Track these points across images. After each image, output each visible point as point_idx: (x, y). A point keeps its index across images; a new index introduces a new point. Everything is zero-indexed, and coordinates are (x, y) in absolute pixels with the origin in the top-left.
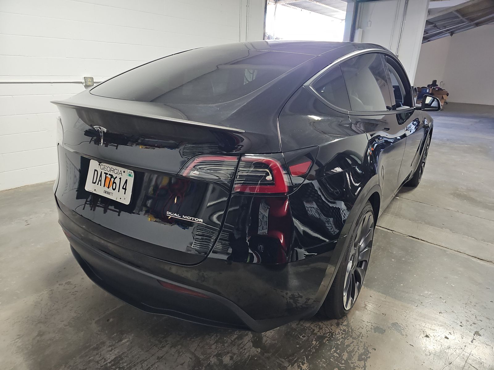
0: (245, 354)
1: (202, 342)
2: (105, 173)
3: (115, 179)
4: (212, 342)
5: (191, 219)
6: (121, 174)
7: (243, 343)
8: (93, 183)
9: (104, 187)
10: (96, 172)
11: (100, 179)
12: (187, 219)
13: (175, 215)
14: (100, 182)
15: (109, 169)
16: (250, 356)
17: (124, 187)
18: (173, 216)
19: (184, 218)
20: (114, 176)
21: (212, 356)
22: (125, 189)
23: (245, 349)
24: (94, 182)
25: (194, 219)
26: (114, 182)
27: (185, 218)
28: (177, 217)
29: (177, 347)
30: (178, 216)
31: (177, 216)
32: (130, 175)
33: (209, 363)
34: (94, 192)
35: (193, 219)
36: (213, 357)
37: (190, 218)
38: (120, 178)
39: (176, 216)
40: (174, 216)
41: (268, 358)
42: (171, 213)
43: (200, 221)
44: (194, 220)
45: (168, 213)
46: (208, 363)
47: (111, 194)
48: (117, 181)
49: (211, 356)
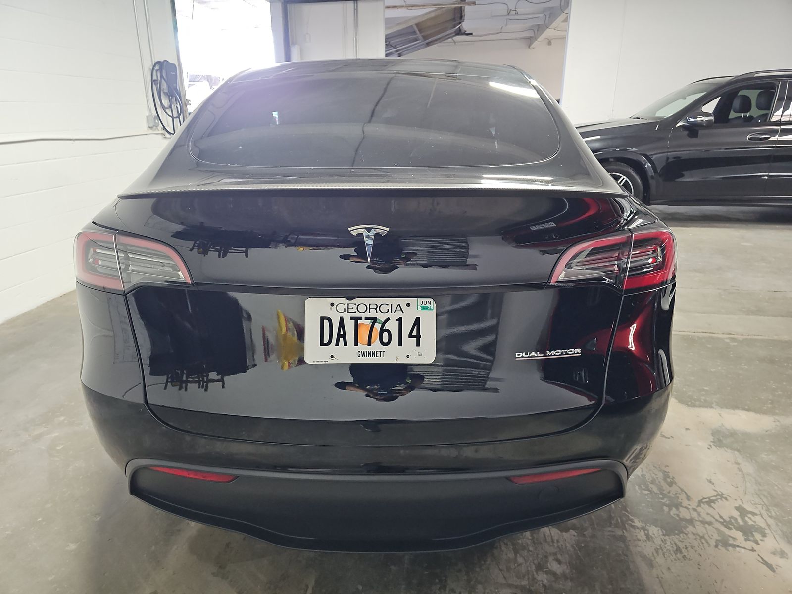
0: (566, 547)
1: (499, 563)
2: (352, 318)
3: (384, 324)
4: (511, 555)
5: (562, 354)
6: (401, 310)
7: (547, 535)
8: (322, 344)
9: (356, 344)
10: (326, 322)
11: (342, 333)
12: (555, 355)
13: (533, 354)
14: (341, 339)
15: (362, 308)
16: (574, 546)
17: (415, 333)
18: (529, 357)
19: (549, 356)
20: (382, 317)
21: (535, 573)
22: (418, 336)
23: (558, 541)
24: (326, 340)
25: (566, 352)
26: (382, 331)
27: (551, 355)
28: (537, 357)
29: (477, 589)
30: (538, 355)
31: (536, 355)
32: (425, 308)
33: (542, 583)
34: (331, 362)
35: (564, 354)
36: (537, 573)
37: (559, 353)
38: (400, 320)
39: (534, 357)
40: (532, 357)
41: (593, 536)
42: (524, 354)
43: (576, 353)
44: (567, 354)
45: (518, 355)
46: (541, 585)
47: (378, 355)
48: (393, 326)
49: (533, 574)
